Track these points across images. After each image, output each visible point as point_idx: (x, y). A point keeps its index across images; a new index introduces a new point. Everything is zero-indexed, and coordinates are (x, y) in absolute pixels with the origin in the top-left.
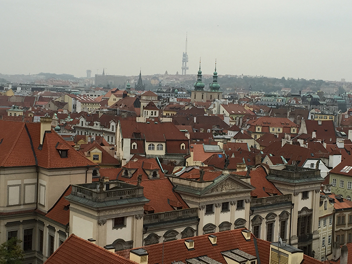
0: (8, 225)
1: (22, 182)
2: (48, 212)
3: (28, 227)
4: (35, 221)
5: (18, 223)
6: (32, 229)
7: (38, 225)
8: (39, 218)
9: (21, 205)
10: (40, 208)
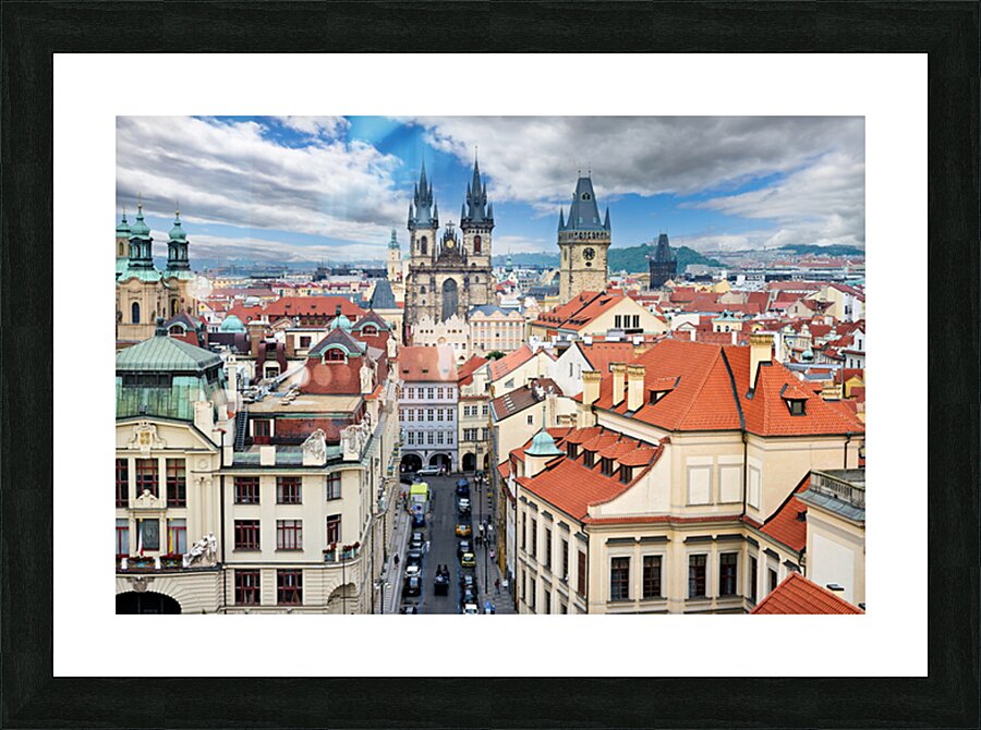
0: (689, 541)
1: (716, 460)
2: (766, 522)
3: (728, 548)
4: (739, 537)
5: (708, 539)
6: (736, 554)
7: (746, 546)
8: (747, 533)
9: (713, 505)
10: (750, 513)
